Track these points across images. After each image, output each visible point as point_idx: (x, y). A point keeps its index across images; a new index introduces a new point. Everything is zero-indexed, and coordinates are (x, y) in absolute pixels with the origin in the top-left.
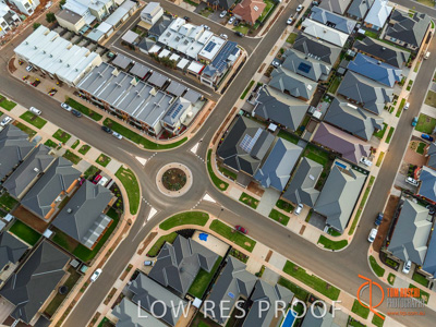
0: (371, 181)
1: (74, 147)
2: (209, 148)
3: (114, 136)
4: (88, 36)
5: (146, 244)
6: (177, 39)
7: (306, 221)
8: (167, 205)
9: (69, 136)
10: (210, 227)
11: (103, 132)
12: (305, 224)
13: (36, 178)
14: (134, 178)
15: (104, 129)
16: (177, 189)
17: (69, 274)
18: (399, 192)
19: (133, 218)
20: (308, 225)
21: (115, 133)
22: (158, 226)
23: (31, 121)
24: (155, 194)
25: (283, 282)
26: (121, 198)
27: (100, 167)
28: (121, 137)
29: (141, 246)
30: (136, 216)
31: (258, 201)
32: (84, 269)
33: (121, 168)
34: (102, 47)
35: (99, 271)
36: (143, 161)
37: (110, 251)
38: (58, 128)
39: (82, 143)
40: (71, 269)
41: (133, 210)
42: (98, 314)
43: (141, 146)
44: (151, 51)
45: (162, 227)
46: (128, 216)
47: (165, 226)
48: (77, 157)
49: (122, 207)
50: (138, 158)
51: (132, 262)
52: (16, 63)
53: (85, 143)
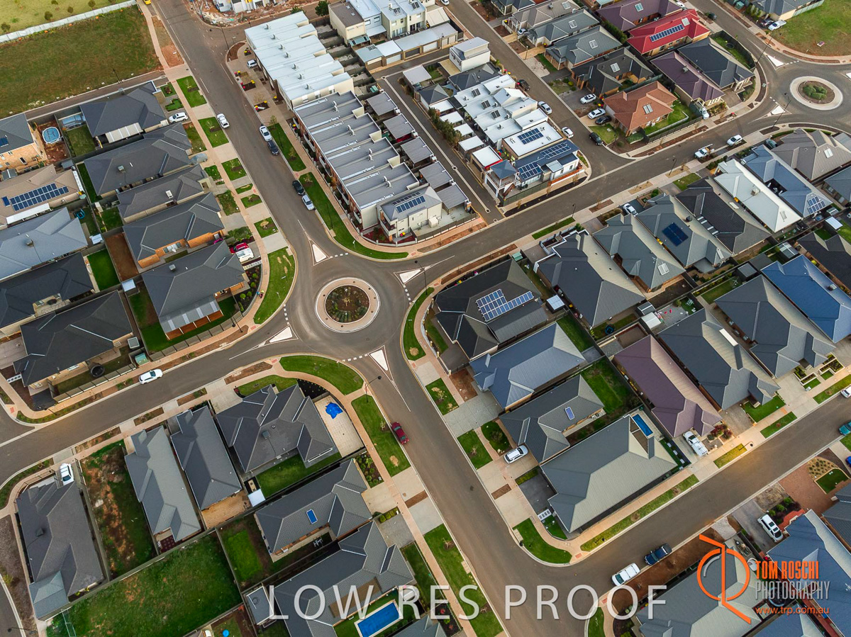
0: (686, 483)
1: (239, 191)
2: (431, 285)
3: (303, 202)
4: (358, 52)
5: (246, 373)
6: (485, 105)
7: (518, 481)
8: (312, 335)
9: (244, 174)
10: (354, 403)
11: (291, 189)
12: (512, 483)
13: (163, 205)
14: (291, 273)
15: (296, 185)
16: (342, 319)
17: (119, 354)
18: (732, 531)
19: (253, 328)
20: (516, 490)
21: (306, 198)
22: (278, 358)
23: (209, 132)
24: (305, 311)
25: (411, 553)
26: (254, 290)
27: (255, 234)
28: (311, 207)
29: (237, 372)
30: (259, 326)
31: (455, 404)
32: (141, 359)
33: (283, 251)
34: (369, 75)
35: (159, 373)
36: (319, 255)
37: (191, 356)
38: (236, 156)
39: (255, 191)
40: (125, 349)
41: (259, 317)
42: (118, 431)
43: (331, 234)
44: (433, 106)
45: (283, 362)
46: (248, 321)
47: (288, 364)
48: (234, 205)
49: (246, 304)
50: (316, 248)
51: (209, 387)
52: (241, 51)
53: (258, 193)
